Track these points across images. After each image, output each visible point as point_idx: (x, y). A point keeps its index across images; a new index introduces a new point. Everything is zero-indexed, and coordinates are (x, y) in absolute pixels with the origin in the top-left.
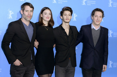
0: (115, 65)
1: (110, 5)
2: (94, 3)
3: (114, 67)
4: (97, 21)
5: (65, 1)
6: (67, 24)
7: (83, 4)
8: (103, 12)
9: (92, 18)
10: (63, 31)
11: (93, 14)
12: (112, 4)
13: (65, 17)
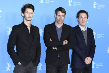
0: (97, 66)
1: (95, 7)
2: (79, 4)
3: (96, 67)
4: (82, 22)
5: (51, 2)
6: (29, 22)
7: (69, 5)
8: (86, 13)
9: (78, 19)
10: (25, 28)
11: (78, 16)
12: (96, 6)
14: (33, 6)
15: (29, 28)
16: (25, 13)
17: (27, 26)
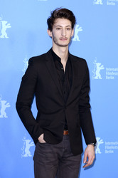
6: (63, 49)
13: (58, 33)
14: (71, 13)
15: (64, 63)
16: (54, 30)
17: (60, 59)
